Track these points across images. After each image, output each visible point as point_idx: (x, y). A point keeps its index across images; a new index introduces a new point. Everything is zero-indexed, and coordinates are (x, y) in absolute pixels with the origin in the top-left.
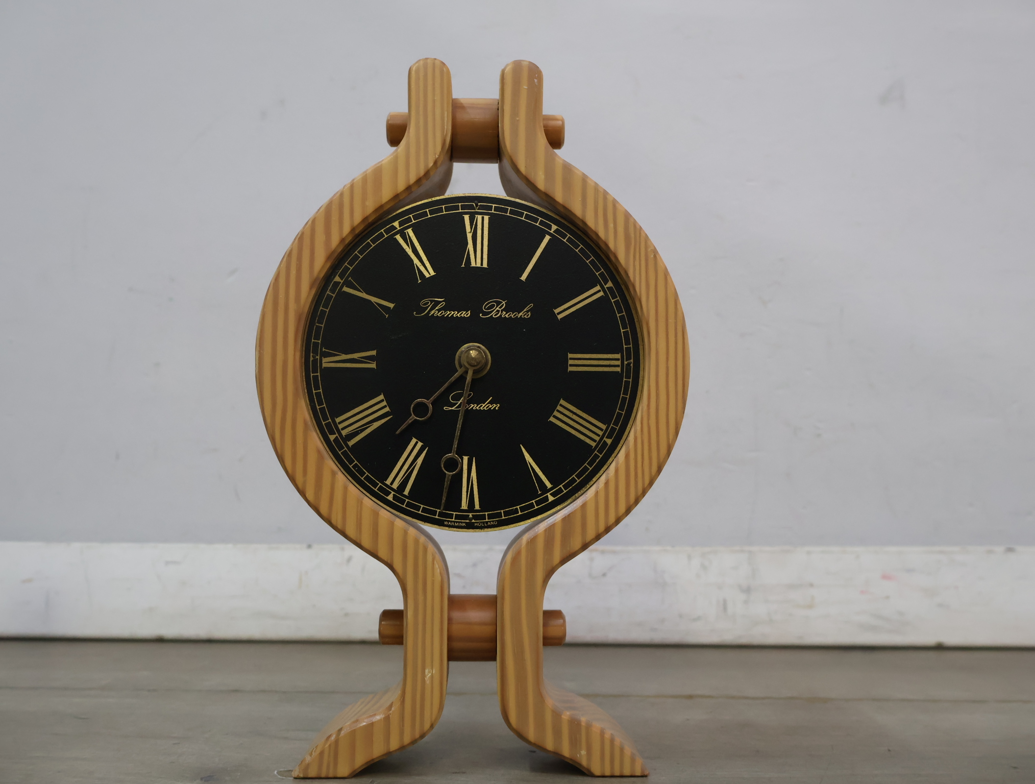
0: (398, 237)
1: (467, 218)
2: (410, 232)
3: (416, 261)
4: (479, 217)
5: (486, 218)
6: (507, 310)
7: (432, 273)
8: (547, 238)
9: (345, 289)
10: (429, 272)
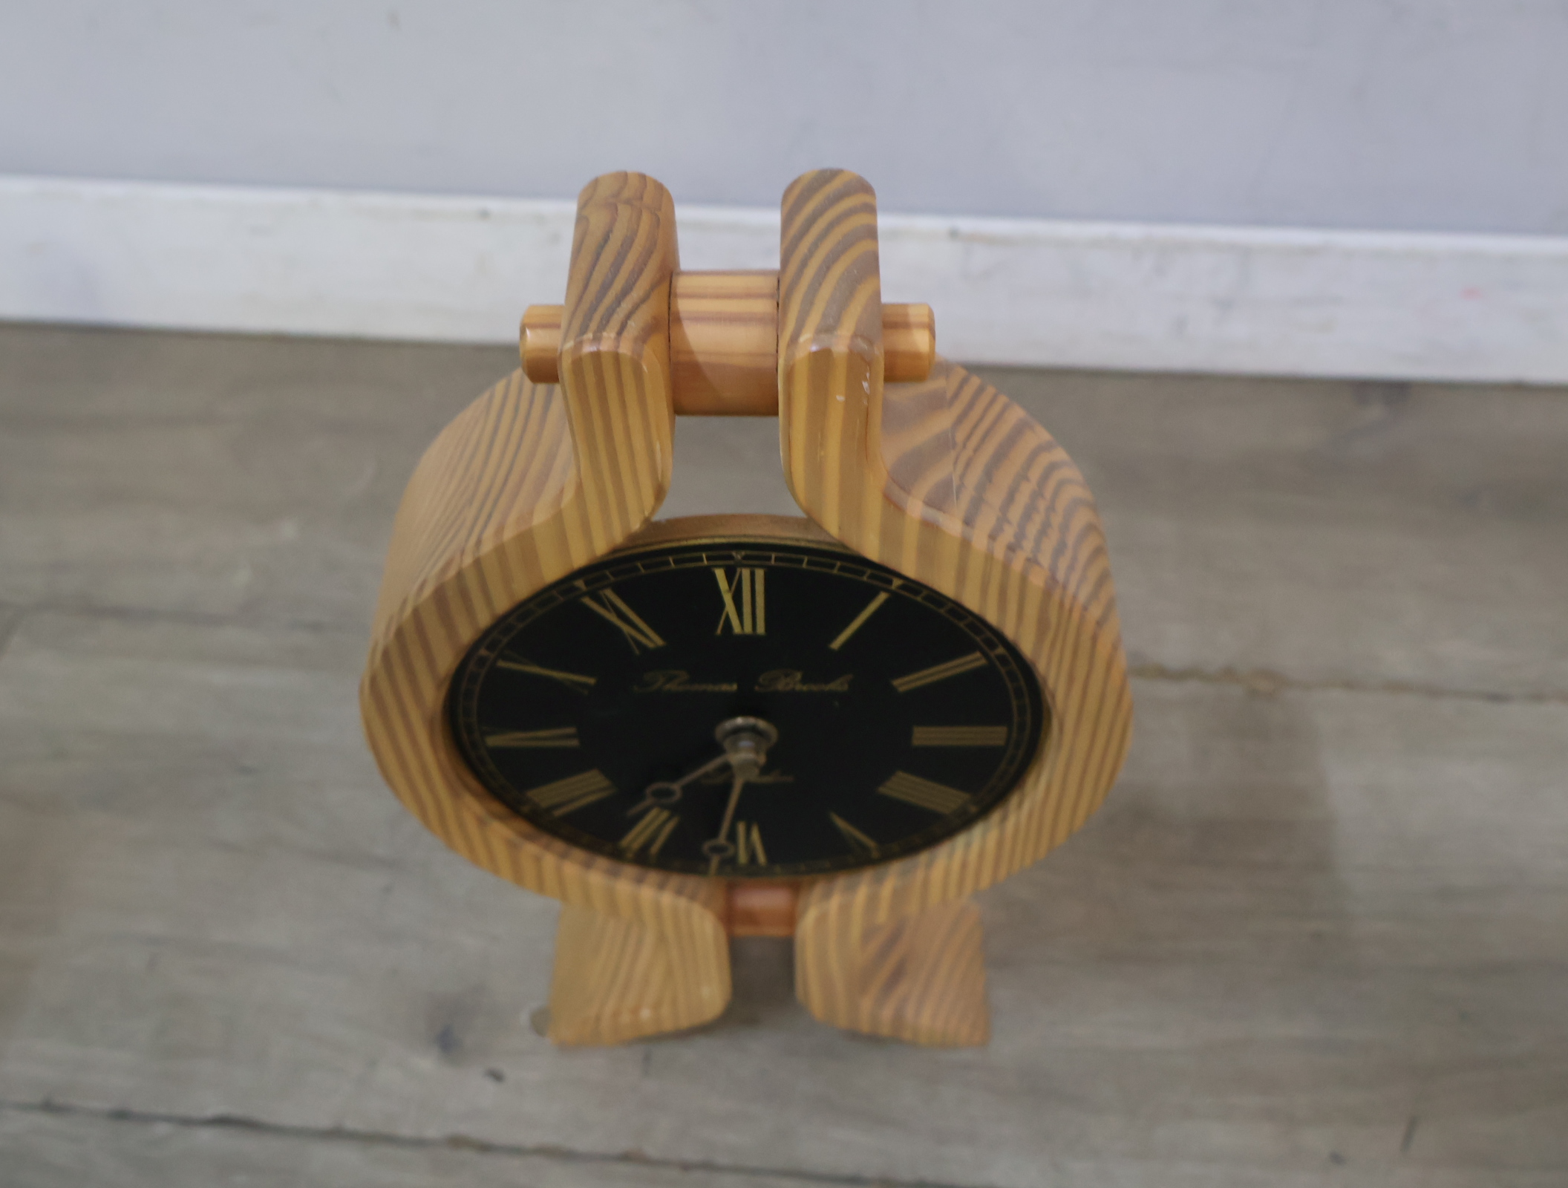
0: (587, 601)
1: (720, 574)
2: (609, 593)
3: (626, 629)
4: (746, 573)
5: (760, 574)
6: (804, 681)
7: (659, 642)
8: (882, 597)
9: (501, 664)
10: (654, 640)
